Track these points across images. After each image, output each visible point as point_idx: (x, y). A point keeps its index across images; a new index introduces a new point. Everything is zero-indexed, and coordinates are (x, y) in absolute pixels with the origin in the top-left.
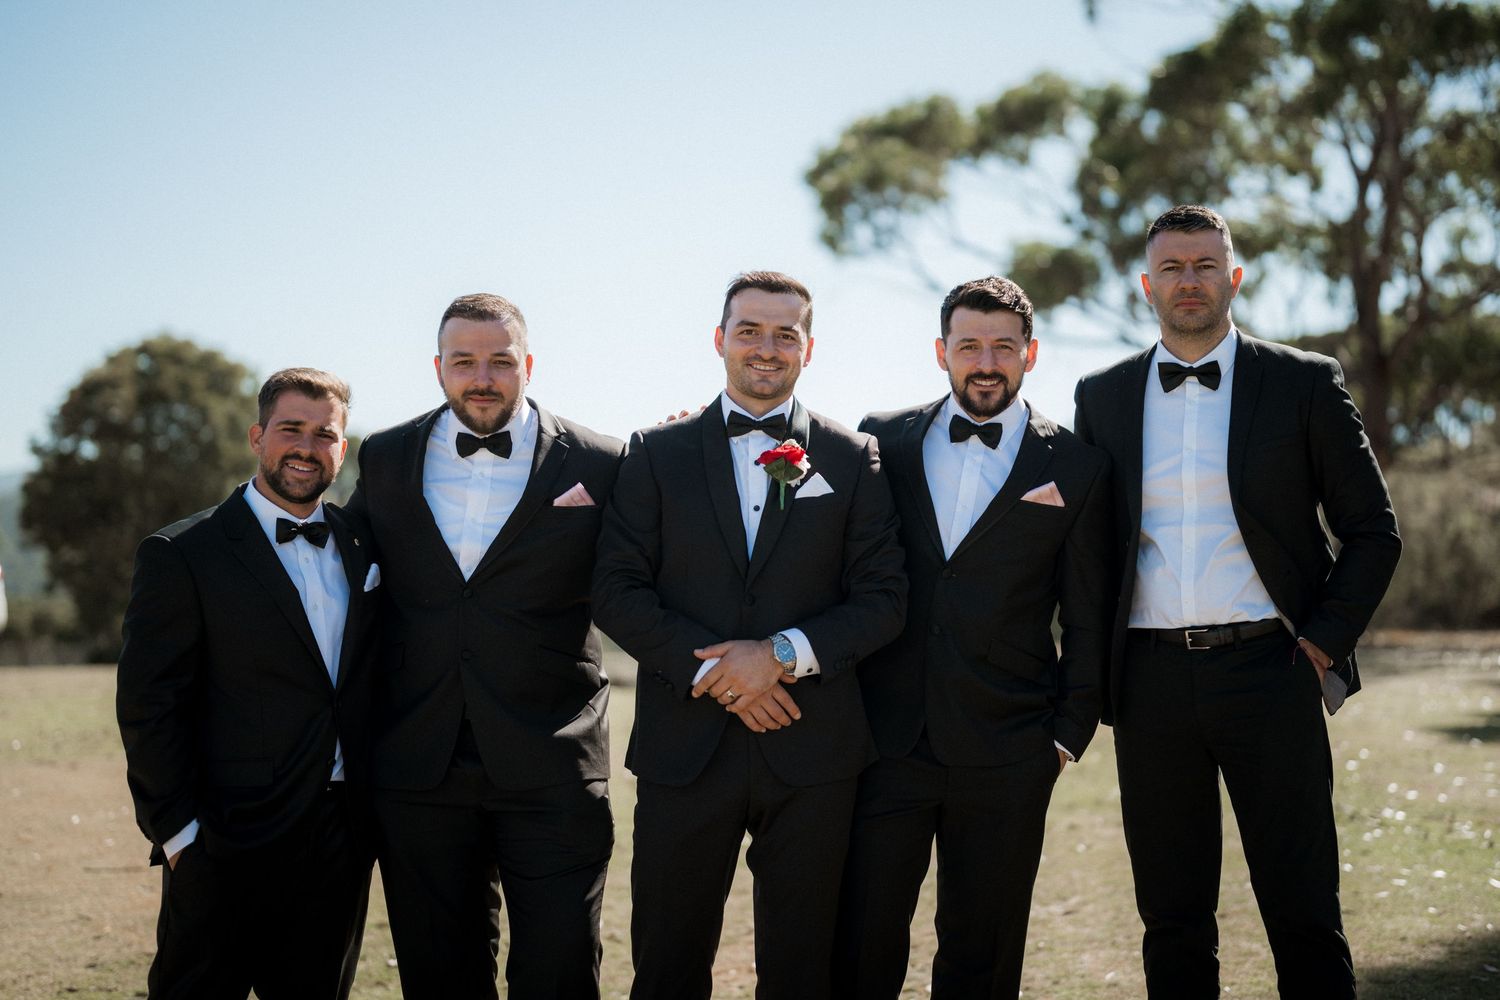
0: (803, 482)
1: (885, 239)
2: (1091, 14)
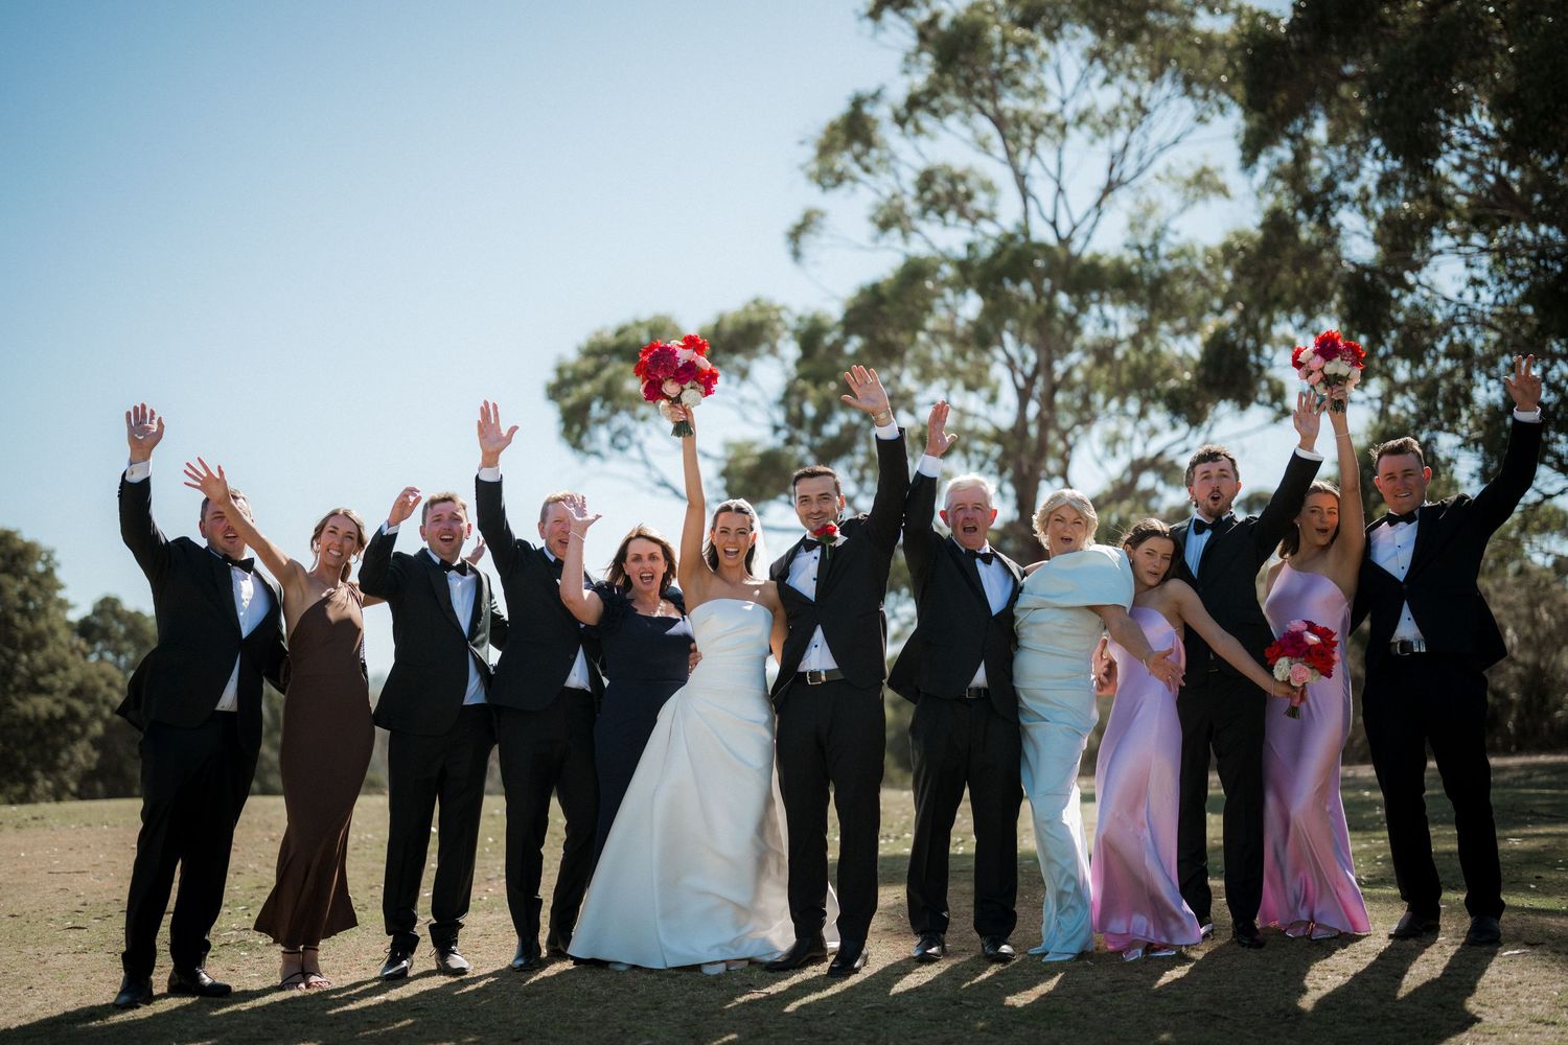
1: (621, 441)
2: (796, 254)
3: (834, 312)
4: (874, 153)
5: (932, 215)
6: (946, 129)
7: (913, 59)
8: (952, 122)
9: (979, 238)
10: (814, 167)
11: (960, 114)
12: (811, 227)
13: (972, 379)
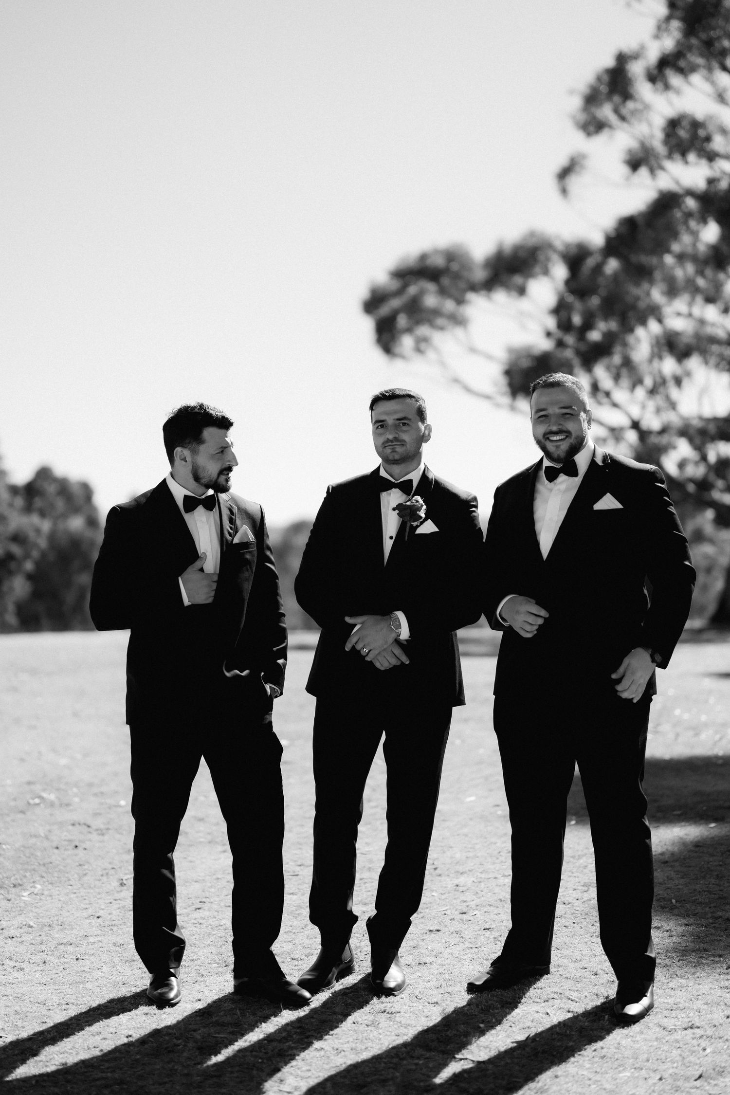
0: (422, 523)
1: (423, 346)
2: (564, 191)
3: (597, 239)
4: (630, 105)
5: (677, 156)
6: (689, 83)
7: (664, 26)
8: (696, 78)
9: (717, 174)
10: (582, 117)
11: (703, 72)
12: (577, 168)
13: (712, 292)
